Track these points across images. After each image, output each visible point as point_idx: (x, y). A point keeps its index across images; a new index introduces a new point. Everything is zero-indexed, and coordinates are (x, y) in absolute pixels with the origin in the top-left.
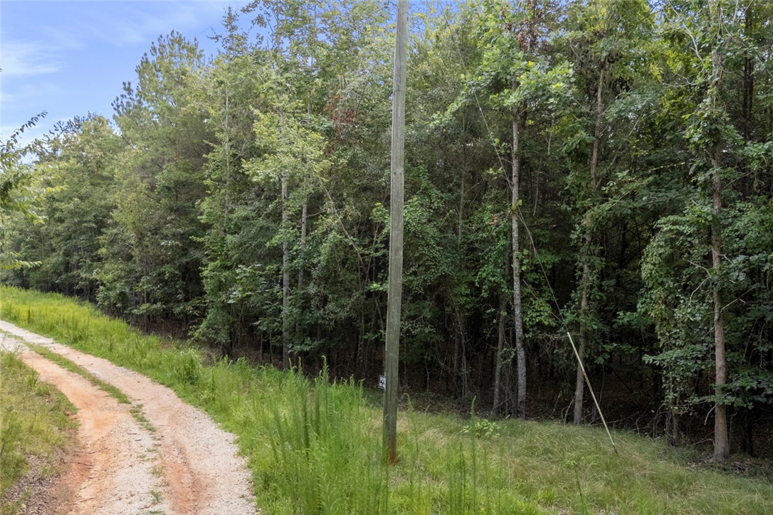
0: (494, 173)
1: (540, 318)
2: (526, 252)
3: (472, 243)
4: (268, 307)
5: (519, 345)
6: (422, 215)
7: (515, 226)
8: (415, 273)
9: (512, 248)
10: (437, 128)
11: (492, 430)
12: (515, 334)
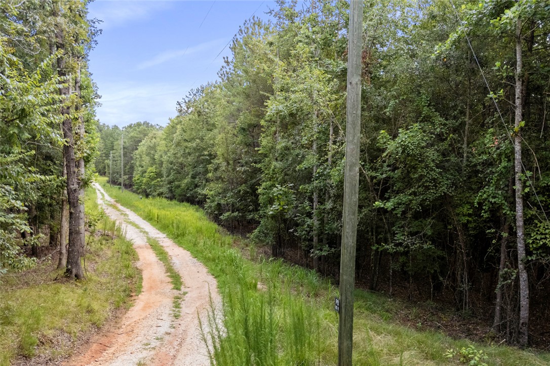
0: (495, 96)
1: (544, 241)
2: (529, 174)
3: (475, 165)
4: (298, 218)
5: (521, 266)
6: (422, 139)
7: (518, 148)
8: (414, 194)
9: (514, 170)
10: (438, 58)
11: (477, 359)
12: (517, 255)
